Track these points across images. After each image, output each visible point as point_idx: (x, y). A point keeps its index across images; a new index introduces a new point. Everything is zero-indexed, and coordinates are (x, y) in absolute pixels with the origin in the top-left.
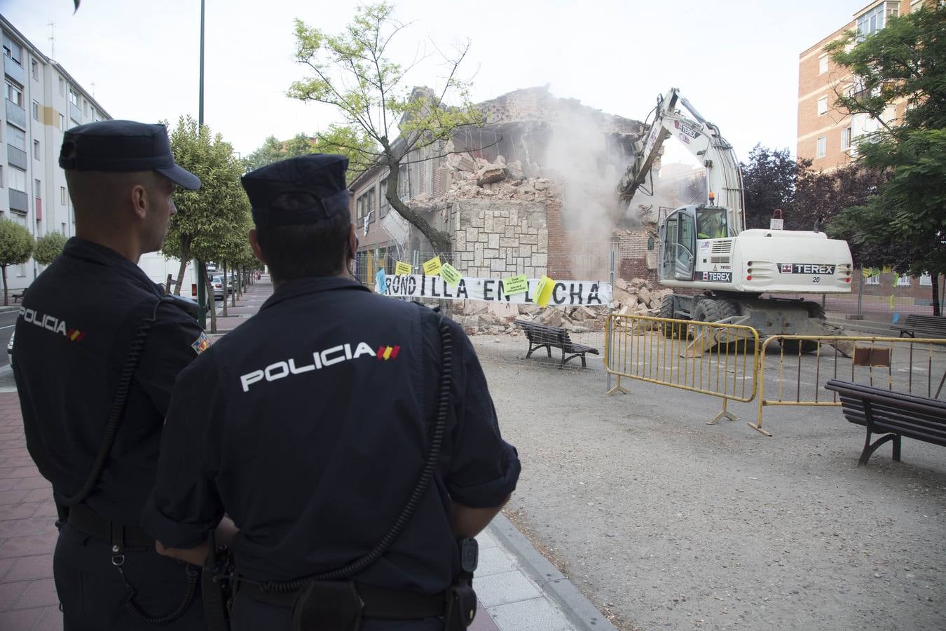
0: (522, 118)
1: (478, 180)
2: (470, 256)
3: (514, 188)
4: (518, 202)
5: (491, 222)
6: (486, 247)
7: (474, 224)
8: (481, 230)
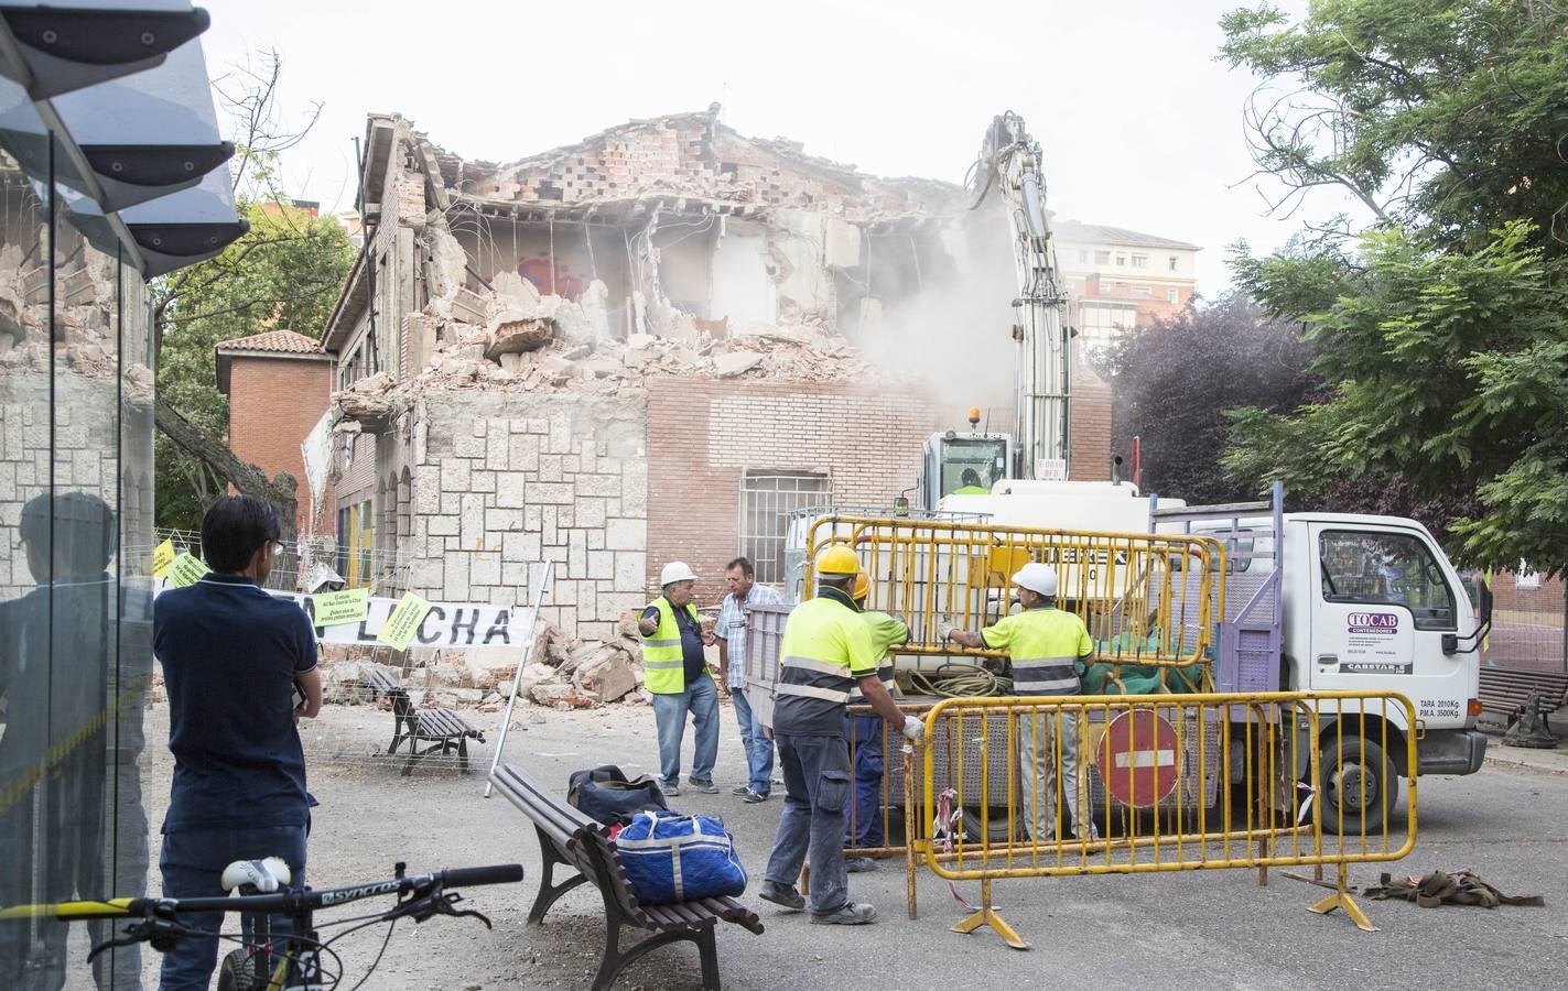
0: (641, 190)
1: (486, 344)
2: (450, 526)
3: (568, 363)
4: (576, 396)
5: (502, 445)
6: (490, 503)
7: (460, 449)
8: (479, 464)
